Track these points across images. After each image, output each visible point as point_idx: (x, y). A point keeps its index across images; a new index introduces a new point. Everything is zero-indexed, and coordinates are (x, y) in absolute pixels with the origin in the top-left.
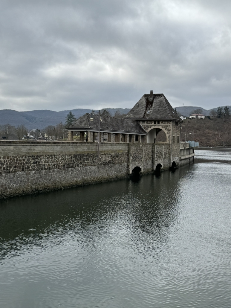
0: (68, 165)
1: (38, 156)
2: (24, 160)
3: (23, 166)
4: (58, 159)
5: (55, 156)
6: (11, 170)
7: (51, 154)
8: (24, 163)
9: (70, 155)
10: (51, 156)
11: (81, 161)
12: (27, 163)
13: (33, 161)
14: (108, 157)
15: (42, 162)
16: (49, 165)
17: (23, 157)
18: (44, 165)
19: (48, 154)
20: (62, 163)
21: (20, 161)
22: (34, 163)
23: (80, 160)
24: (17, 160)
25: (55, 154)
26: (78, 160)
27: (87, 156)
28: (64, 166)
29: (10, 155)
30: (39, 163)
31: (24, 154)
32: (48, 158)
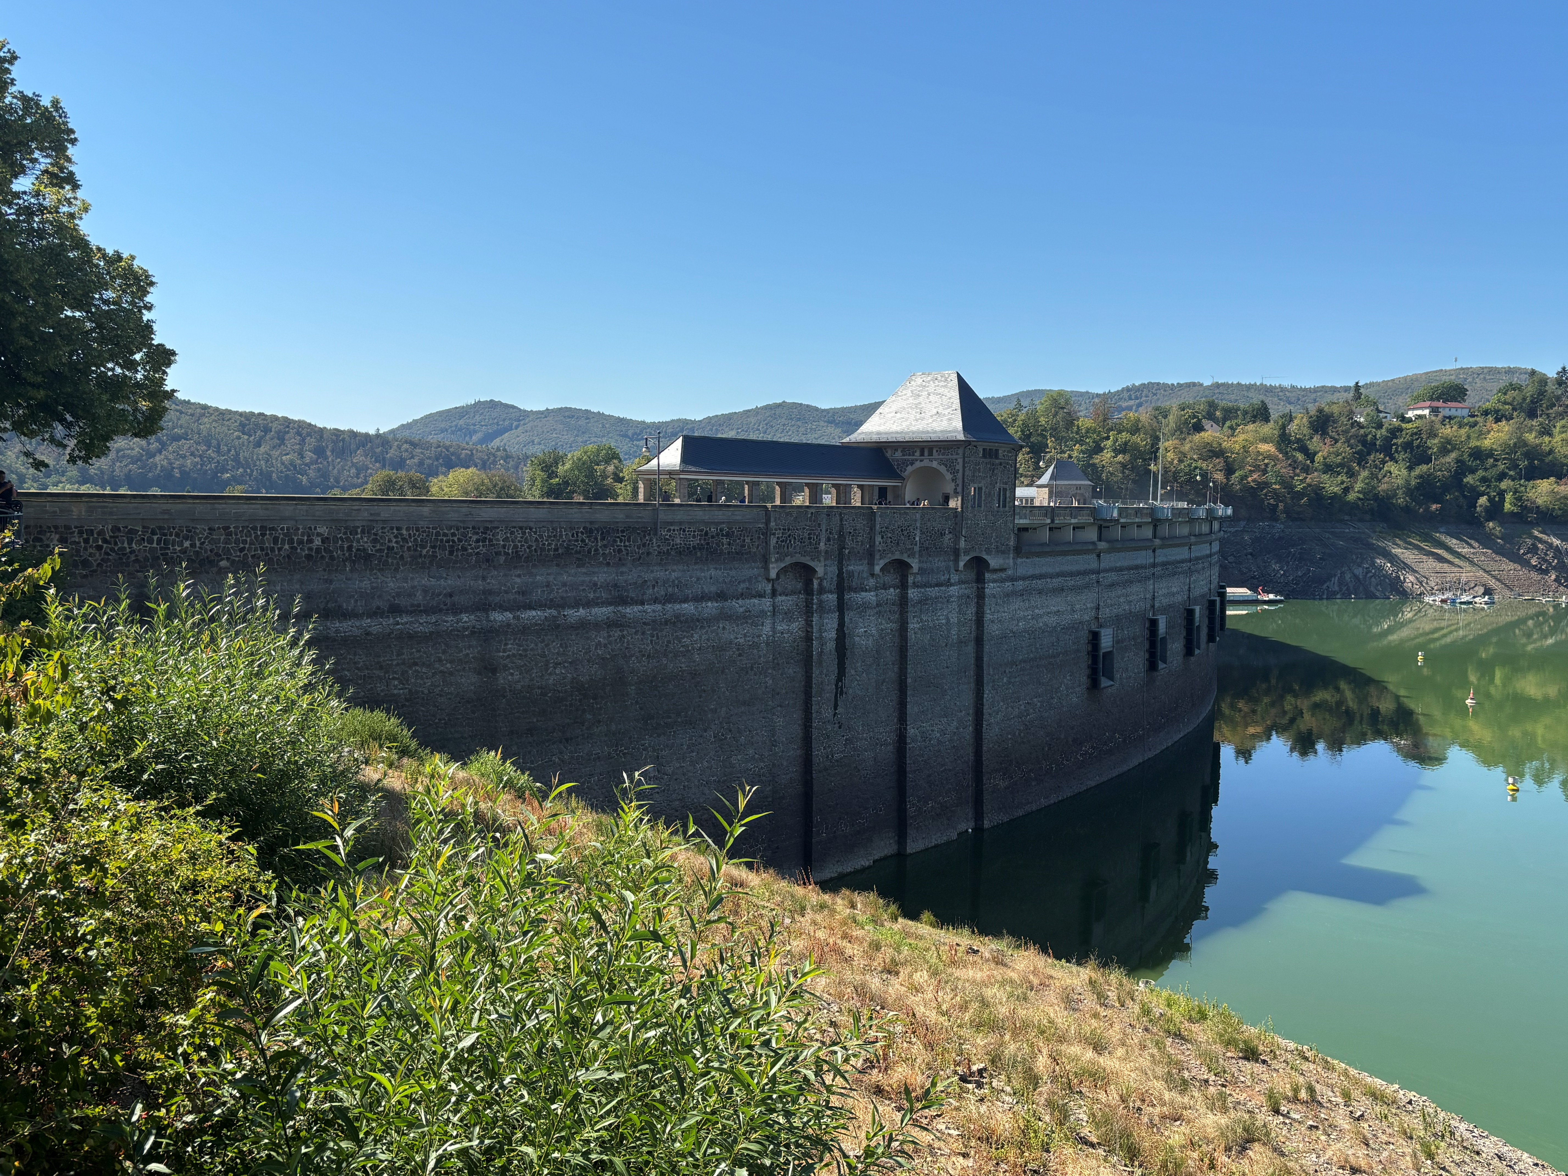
0: (567, 548)
1: (487, 528)
2: (453, 535)
3: (452, 547)
4: (541, 536)
5: (531, 529)
6: (424, 552)
7: (521, 524)
8: (453, 541)
9: (572, 529)
10: (521, 528)
11: (605, 542)
12: (460, 540)
13: (475, 538)
14: (694, 537)
15: (498, 540)
16: (516, 547)
17: (451, 528)
18: (504, 547)
19: (514, 524)
20: (549, 544)
21: (445, 535)
22: (478, 541)
23: (603, 539)
24: (438, 534)
25: (532, 525)
26: (596, 539)
27: (623, 531)
28: (556, 550)
29: (421, 524)
30: (490, 540)
31: (453, 523)
32: (512, 533)
